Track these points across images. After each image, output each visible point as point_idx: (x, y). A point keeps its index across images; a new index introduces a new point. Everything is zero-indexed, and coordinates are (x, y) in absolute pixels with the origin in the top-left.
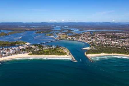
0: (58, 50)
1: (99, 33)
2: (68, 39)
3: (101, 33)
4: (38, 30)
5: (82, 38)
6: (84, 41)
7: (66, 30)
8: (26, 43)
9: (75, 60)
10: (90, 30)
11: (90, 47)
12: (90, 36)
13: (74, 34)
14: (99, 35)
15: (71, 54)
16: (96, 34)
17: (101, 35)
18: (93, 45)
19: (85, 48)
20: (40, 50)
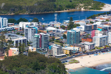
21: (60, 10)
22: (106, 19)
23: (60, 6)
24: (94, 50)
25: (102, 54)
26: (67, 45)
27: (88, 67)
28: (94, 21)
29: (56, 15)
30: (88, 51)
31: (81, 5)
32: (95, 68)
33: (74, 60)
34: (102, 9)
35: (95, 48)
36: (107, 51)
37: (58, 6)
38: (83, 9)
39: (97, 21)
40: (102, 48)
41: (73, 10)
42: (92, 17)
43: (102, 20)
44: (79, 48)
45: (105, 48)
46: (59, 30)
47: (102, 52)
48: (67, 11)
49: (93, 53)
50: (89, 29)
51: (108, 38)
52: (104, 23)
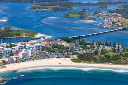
20: (96, 53)
21: (11, 37)
22: (34, 42)
23: (12, 34)
24: (18, 61)
25: (22, 63)
26: (4, 57)
27: (11, 70)
28: (26, 43)
29: (1, 40)
30: (15, 61)
31: (24, 34)
32: (15, 71)
33: (4, 66)
34: (35, 36)
35: (19, 59)
36: (26, 61)
37: (10, 35)
38: (24, 36)
39: (28, 43)
40: (23, 59)
41: (19, 37)
42: (26, 41)
43: (31, 43)
44: (9, 59)
45: (25, 59)
46: (4, 48)
47: (22, 62)
48: (15, 37)
49: (17, 62)
50: (21, 48)
51: (27, 54)
52: (32, 44)
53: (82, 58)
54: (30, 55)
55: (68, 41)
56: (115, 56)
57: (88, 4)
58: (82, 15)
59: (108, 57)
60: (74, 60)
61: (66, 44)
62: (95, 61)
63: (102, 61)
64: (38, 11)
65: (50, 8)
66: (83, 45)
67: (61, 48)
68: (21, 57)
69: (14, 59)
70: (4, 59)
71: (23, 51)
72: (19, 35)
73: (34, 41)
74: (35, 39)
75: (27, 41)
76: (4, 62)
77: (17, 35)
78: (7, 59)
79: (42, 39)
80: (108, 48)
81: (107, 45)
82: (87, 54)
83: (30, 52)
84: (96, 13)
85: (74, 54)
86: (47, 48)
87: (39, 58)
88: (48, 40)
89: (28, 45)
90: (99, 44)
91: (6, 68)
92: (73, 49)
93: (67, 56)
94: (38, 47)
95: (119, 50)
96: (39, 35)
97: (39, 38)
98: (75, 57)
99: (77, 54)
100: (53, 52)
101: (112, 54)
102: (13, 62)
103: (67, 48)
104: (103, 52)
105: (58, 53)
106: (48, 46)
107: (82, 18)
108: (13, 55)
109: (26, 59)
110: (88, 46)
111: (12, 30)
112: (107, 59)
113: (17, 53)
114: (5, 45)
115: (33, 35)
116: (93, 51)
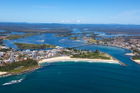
0: (98, 54)
1: (136, 39)
2: (101, 44)
3: (137, 39)
4: (55, 33)
5: (117, 44)
6: (121, 46)
7: (89, 33)
8: (56, 46)
9: (124, 64)
10: (120, 34)
11: (133, 53)
12: (125, 41)
13: (103, 39)
14: (137, 41)
15: (115, 59)
16: (131, 40)
17: (138, 41)
18: (135, 51)
19: (127, 54)
20: (81, 54)
23: (46, 47)
24: (48, 58)
27: (44, 62)
29: (41, 49)
32: (46, 62)
38: (51, 47)
46: (42, 53)
50: (49, 52)
51: (52, 54)
52: (54, 51)
53: (75, 56)
54: (53, 55)
55: (69, 49)
56: (88, 55)
57: (78, 34)
58: (76, 38)
59: (85, 56)
60: (71, 57)
61: (68, 51)
62: (80, 57)
63: (83, 57)
64: (57, 37)
65: (62, 36)
66: (75, 51)
67: (66, 52)
68: (49, 56)
69: (46, 57)
70: (42, 57)
71: (50, 54)
72: (49, 47)
73: (55, 49)
74: (55, 48)
75: (52, 49)
76: (42, 58)
77: (48, 47)
78: (43, 57)
79: (58, 48)
80: (85, 52)
81: (85, 50)
82: (77, 54)
83: (53, 54)
84: (81, 37)
85: (72, 54)
86: (60, 52)
87: (57, 56)
88: (61, 49)
89: (52, 51)
90: (82, 50)
91: (42, 61)
92: (71, 52)
93: (68, 56)
94: (56, 52)
95: (90, 53)
96: (57, 47)
97: (57, 48)
98: (72, 56)
99: (73, 54)
100: (63, 54)
101: (87, 54)
102: (46, 58)
103: (69, 52)
104: (83, 54)
105: (65, 54)
106: (61, 51)
107: (75, 39)
108: (45, 55)
109: (51, 57)
110: (77, 51)
111: (46, 45)
112: (85, 57)
113: (47, 55)
114: (42, 51)
115: (55, 47)
116: (80, 53)
